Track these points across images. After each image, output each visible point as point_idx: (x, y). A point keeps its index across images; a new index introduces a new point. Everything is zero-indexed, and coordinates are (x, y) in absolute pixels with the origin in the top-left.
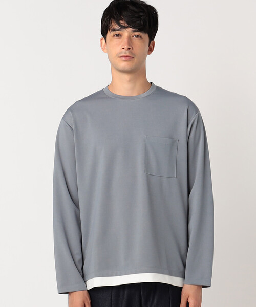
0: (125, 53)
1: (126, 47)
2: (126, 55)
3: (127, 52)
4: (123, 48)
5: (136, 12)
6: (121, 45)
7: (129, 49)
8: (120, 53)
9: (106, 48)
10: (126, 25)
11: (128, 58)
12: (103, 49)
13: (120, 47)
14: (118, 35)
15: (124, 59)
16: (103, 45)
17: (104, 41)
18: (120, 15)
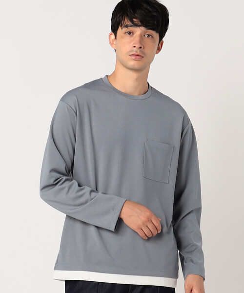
0: (136, 52)
1: (138, 46)
2: (137, 54)
3: (138, 51)
4: (134, 47)
5: (150, 12)
6: (132, 43)
7: (141, 47)
8: (131, 51)
9: (115, 43)
10: (140, 23)
11: (138, 57)
12: (112, 44)
13: (132, 45)
14: (130, 33)
15: (133, 57)
16: (111, 40)
17: (113, 36)
18: (134, 13)
